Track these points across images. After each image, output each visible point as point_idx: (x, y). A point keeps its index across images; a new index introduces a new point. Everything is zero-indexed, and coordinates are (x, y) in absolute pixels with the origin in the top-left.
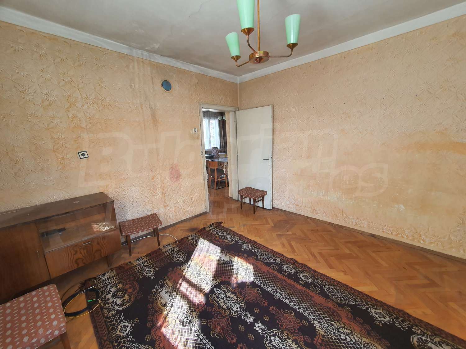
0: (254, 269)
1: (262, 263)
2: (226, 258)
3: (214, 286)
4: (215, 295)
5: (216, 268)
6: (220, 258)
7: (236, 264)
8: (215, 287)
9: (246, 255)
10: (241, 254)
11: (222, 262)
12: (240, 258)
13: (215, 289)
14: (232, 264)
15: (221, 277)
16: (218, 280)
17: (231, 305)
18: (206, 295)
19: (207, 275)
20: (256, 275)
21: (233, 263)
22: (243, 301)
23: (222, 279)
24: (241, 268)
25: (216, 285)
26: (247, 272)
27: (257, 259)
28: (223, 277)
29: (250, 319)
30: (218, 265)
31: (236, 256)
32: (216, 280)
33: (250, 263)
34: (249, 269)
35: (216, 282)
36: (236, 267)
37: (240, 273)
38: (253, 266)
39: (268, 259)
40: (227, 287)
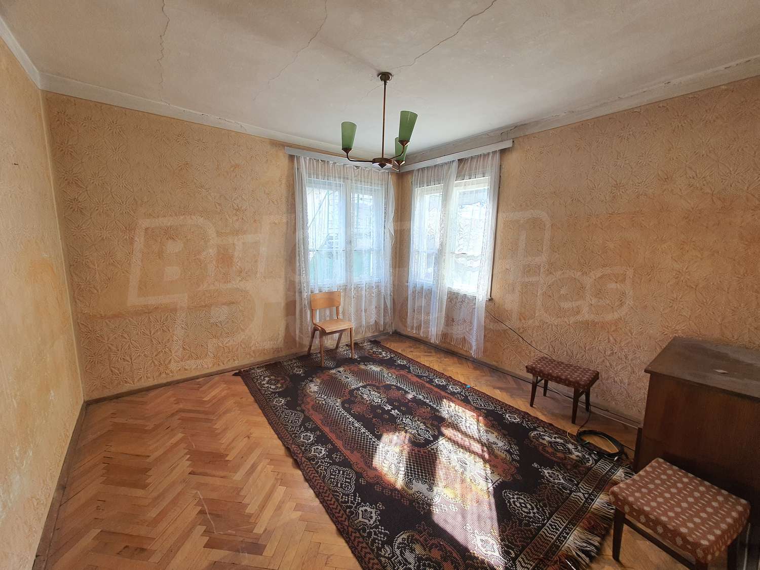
0: (372, 459)
1: (355, 467)
2: (419, 486)
3: (435, 443)
4: (431, 432)
5: (436, 469)
6: (431, 489)
7: (400, 472)
8: (432, 442)
9: (378, 489)
10: (387, 493)
11: (426, 479)
12: (391, 484)
13: (432, 439)
14: (408, 473)
15: (425, 453)
16: (430, 449)
17: (412, 423)
18: (441, 434)
19: (448, 458)
20: (373, 449)
21: (406, 474)
22: (398, 425)
23: (425, 451)
24: (392, 463)
25: (432, 444)
26: (384, 455)
27: (359, 475)
28: (422, 453)
29: (395, 412)
30: (432, 475)
31: (398, 491)
32: (433, 449)
33: (375, 469)
34: (380, 459)
35: (432, 447)
36: (401, 465)
37: (397, 455)
38: (372, 464)
39: (339, 473)
40: (417, 440)
